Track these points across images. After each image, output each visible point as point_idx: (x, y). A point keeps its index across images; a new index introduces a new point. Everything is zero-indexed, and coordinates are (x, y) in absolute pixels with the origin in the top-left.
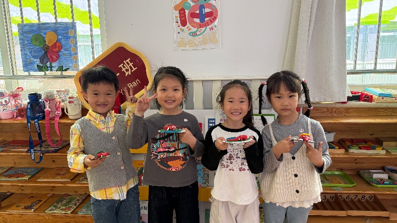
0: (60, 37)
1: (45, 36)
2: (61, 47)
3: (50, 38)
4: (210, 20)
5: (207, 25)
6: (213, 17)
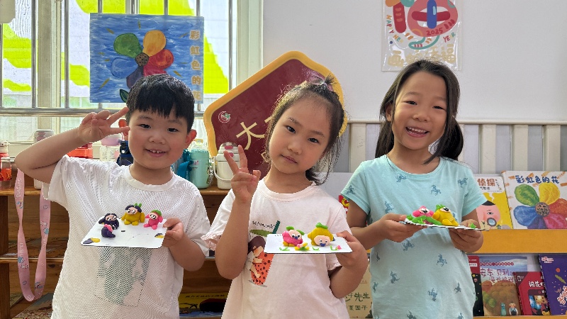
0: (171, 41)
1: (143, 37)
2: (170, 60)
3: (151, 43)
5: (440, 32)
6: (449, 20)
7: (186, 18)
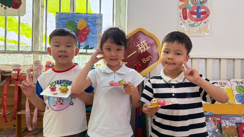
0: (89, 24)
1: (77, 22)
3: (81, 25)
4: (204, 17)
5: (202, 20)
6: (206, 15)
7: (95, 14)
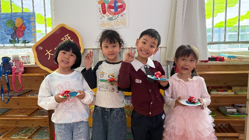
0: (25, 21)
1: (15, 21)
2: (25, 28)
3: (18, 22)
4: (121, 10)
5: (119, 13)
7: (29, 13)
